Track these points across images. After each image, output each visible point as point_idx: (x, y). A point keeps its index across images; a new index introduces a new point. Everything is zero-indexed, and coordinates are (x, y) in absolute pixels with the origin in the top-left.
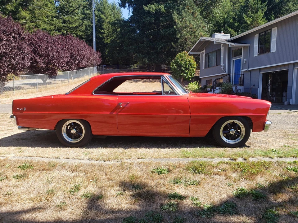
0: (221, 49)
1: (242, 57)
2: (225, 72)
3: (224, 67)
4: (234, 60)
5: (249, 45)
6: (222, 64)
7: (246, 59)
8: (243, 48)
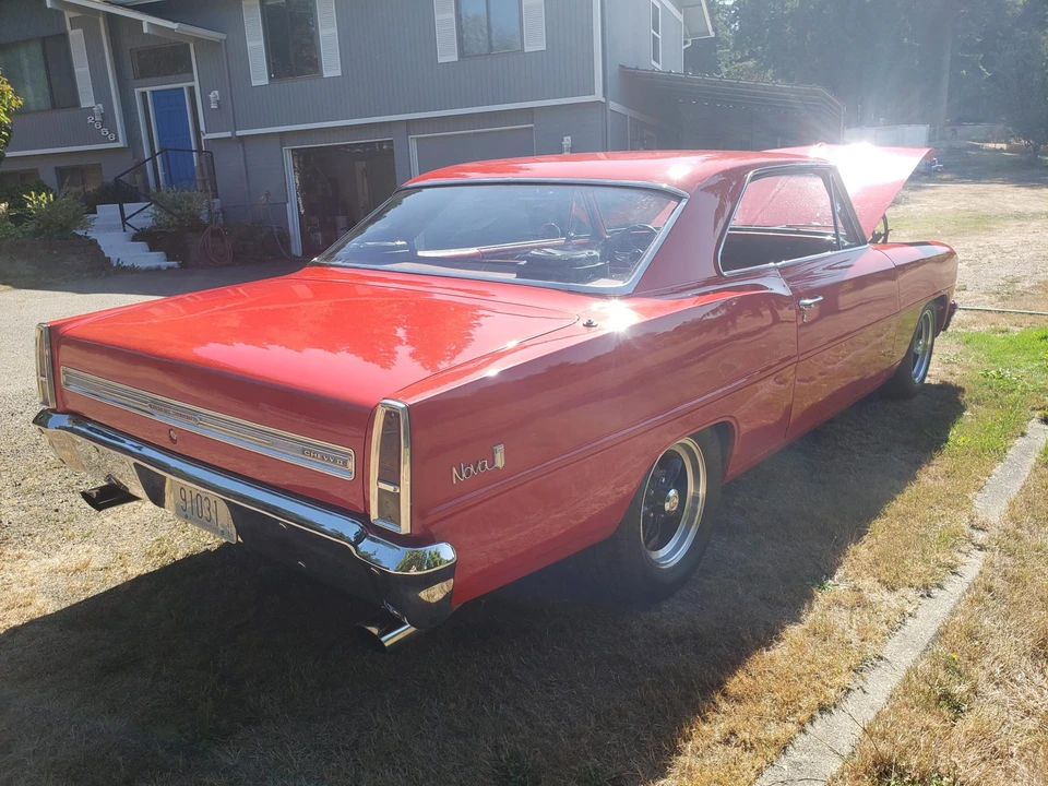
0: (65, 36)
1: (196, 84)
2: (117, 140)
3: (107, 118)
4: (148, 90)
5: (223, 36)
6: (87, 99)
7: (216, 92)
8: (191, 46)
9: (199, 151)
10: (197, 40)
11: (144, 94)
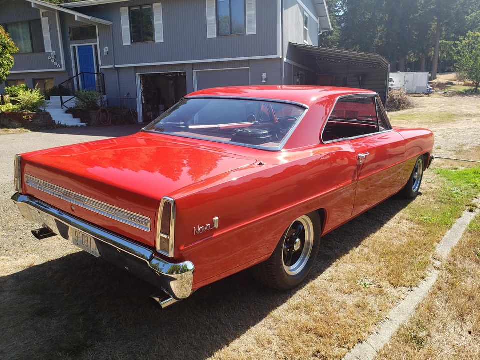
0: (40, 20)
1: (98, 44)
2: (61, 68)
3: (57, 58)
4: (76, 46)
5: (111, 23)
6: (48, 49)
7: (107, 48)
8: (97, 27)
9: (98, 74)
10: (100, 24)
11: (74, 48)
